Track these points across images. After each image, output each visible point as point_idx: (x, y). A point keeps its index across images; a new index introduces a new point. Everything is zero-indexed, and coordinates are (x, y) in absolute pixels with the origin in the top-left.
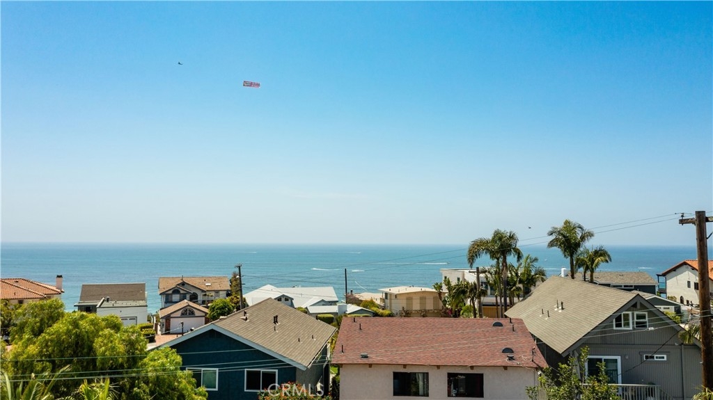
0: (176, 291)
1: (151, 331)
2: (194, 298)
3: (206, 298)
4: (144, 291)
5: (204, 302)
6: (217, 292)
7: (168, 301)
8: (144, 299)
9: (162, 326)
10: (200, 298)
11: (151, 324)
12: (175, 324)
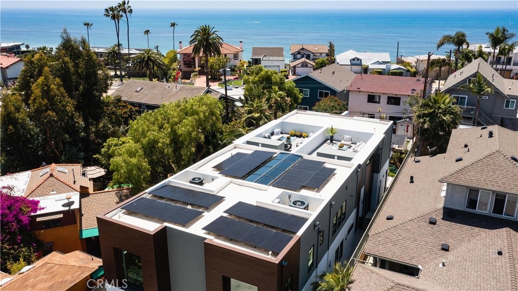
0: (299, 53)
1: (287, 73)
2: (308, 57)
3: (315, 57)
4: (283, 51)
5: (313, 59)
6: (321, 54)
7: (295, 58)
8: (282, 56)
9: (292, 71)
10: (312, 57)
11: (286, 69)
12: (298, 70)
